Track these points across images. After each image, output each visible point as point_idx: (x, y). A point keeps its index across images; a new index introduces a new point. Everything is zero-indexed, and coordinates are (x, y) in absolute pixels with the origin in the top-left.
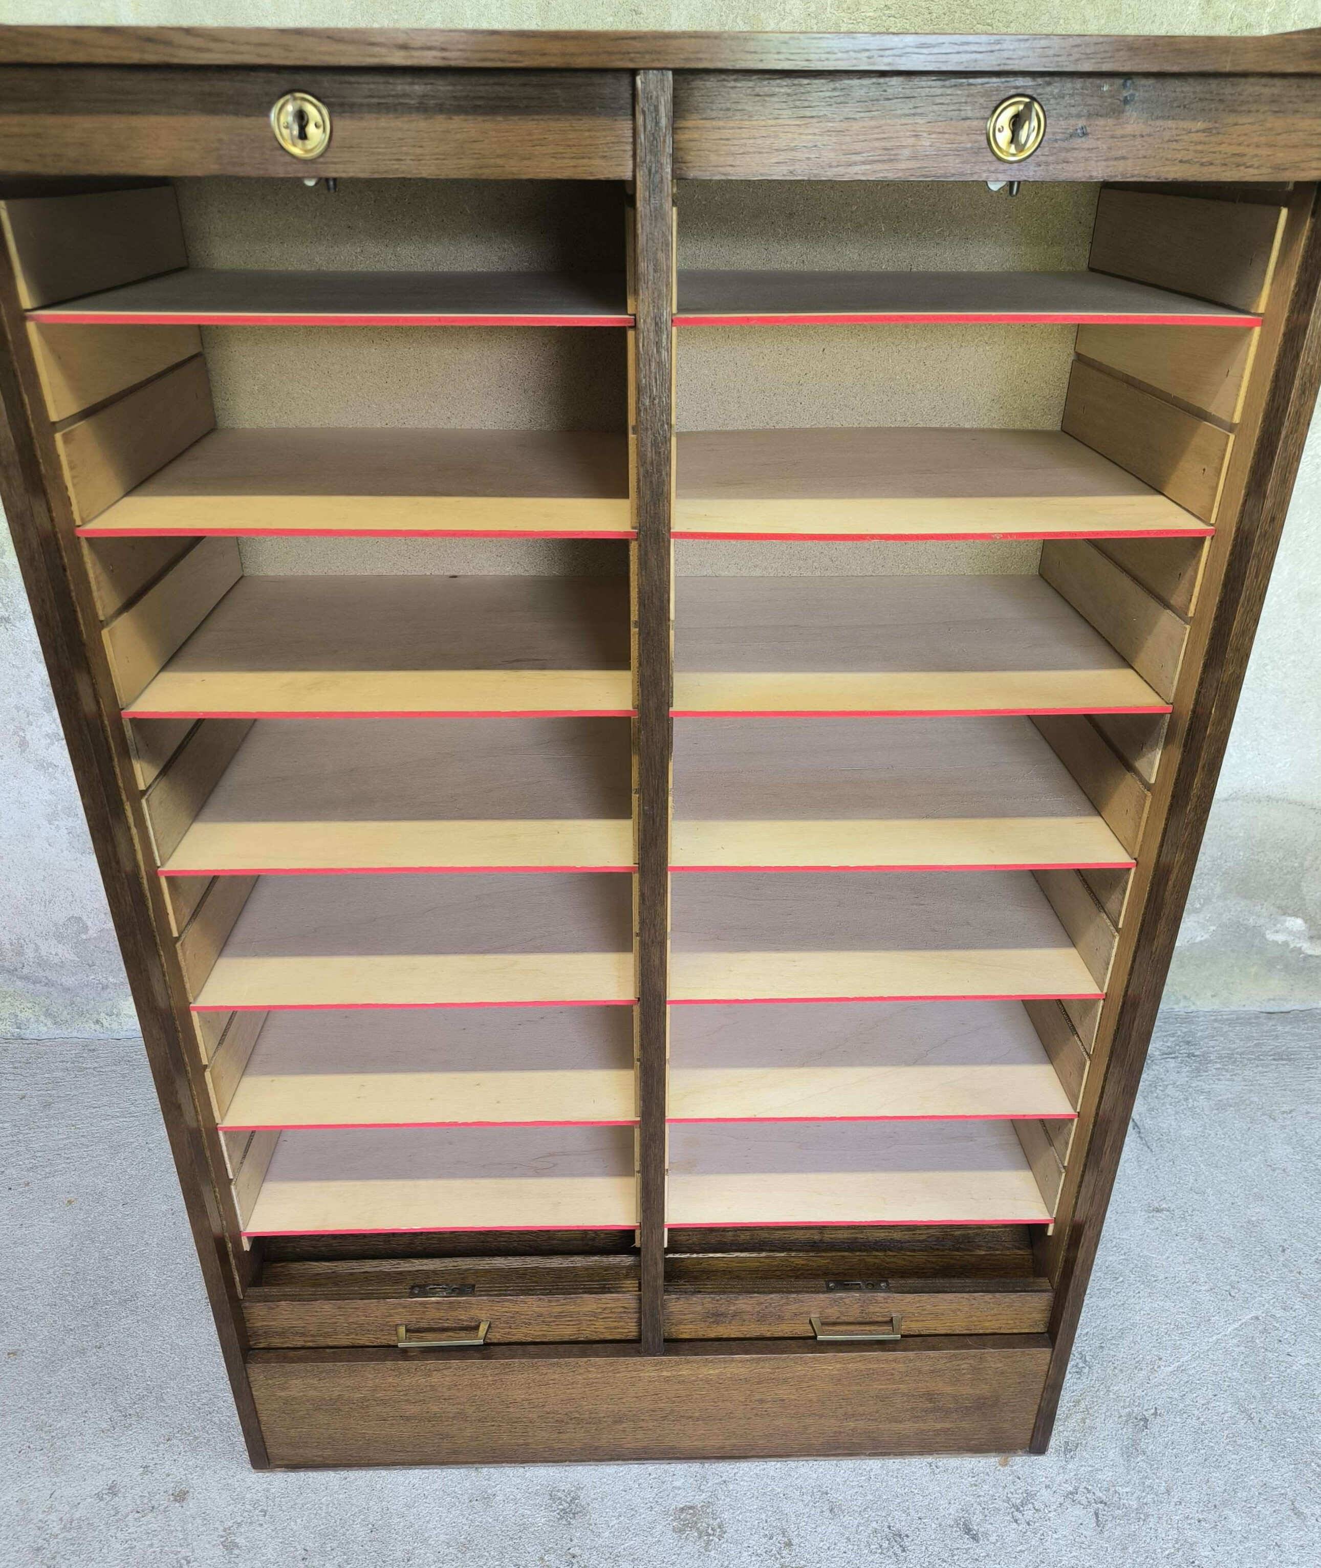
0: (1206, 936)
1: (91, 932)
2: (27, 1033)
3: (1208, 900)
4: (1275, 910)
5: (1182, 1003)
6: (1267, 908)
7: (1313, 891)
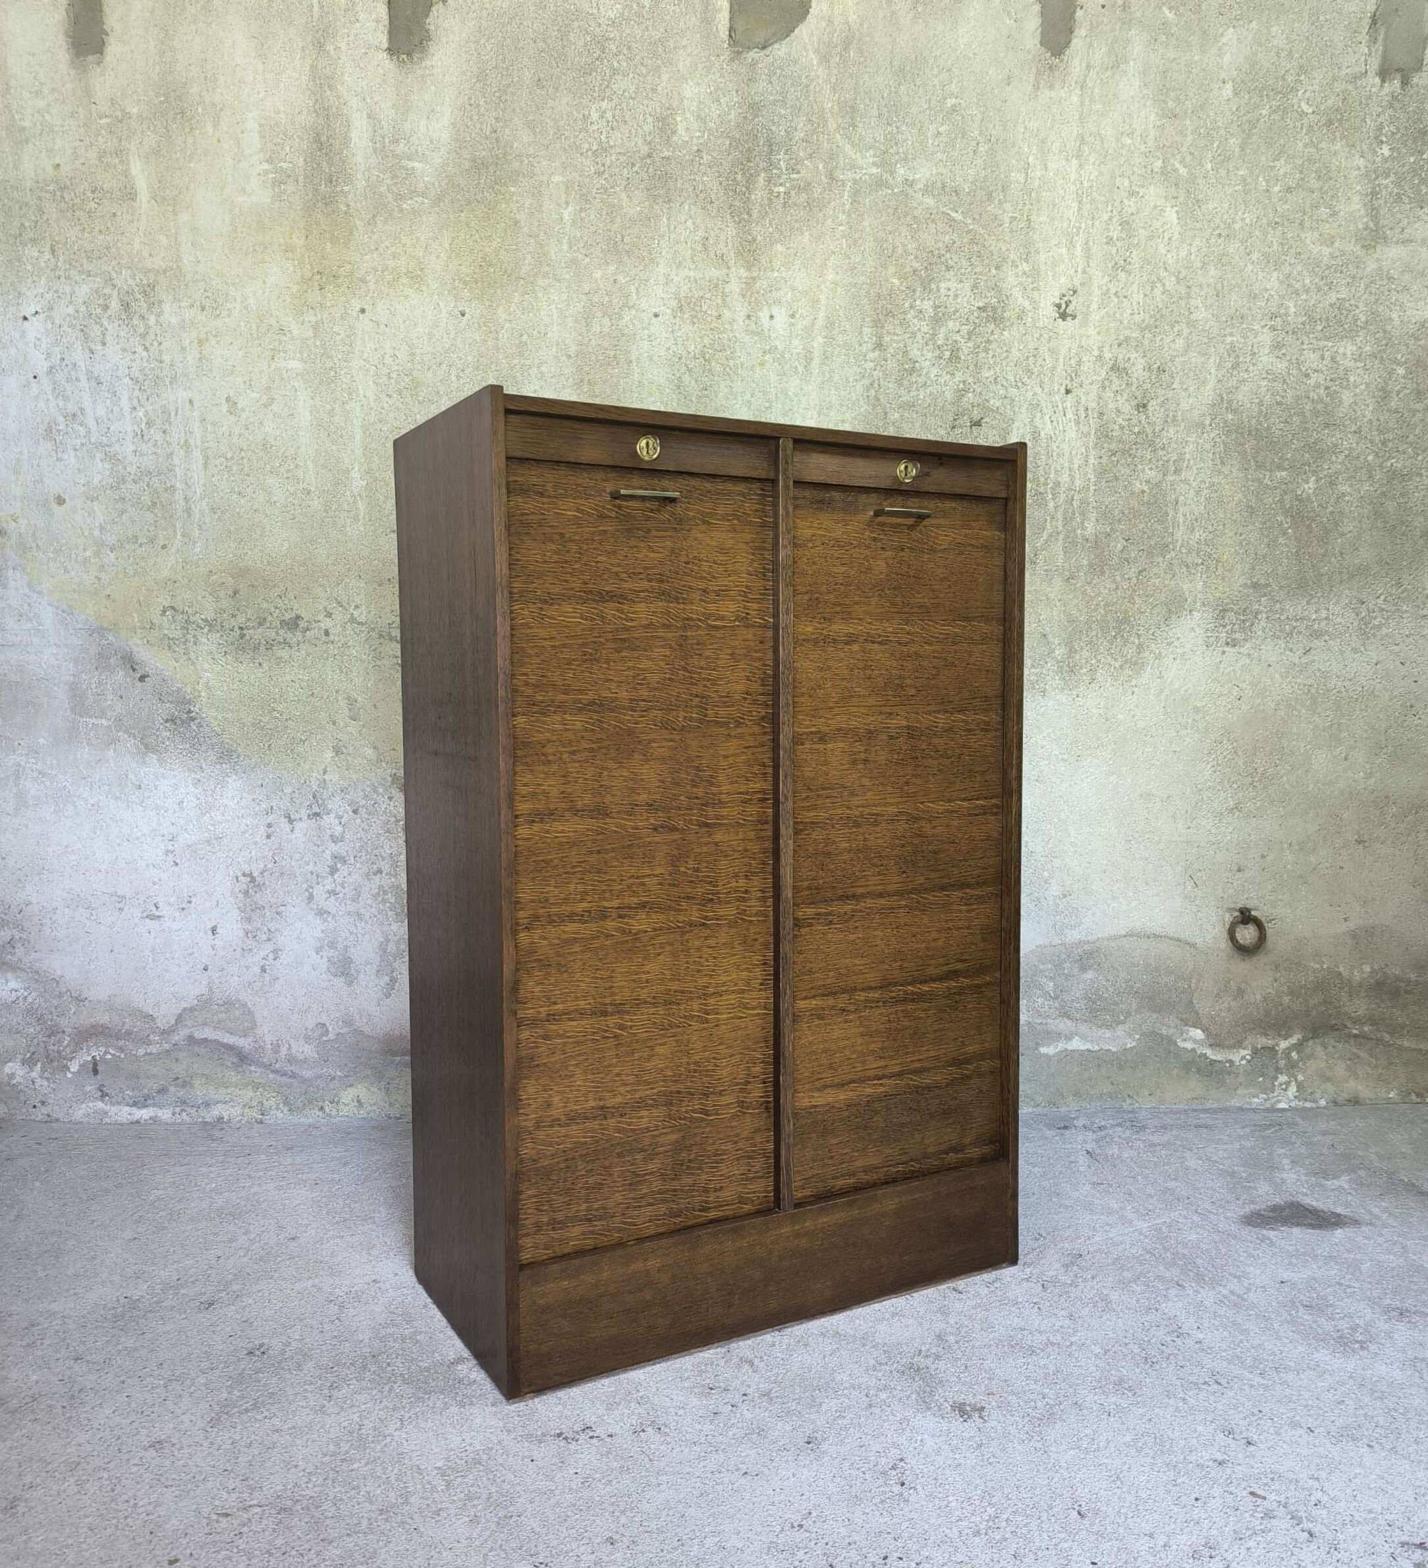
0: (1134, 1044)
1: (330, 1035)
2: (267, 1119)
3: (1128, 1014)
4: (1179, 1022)
5: (1129, 1101)
6: (1172, 1020)
7: (1204, 1006)
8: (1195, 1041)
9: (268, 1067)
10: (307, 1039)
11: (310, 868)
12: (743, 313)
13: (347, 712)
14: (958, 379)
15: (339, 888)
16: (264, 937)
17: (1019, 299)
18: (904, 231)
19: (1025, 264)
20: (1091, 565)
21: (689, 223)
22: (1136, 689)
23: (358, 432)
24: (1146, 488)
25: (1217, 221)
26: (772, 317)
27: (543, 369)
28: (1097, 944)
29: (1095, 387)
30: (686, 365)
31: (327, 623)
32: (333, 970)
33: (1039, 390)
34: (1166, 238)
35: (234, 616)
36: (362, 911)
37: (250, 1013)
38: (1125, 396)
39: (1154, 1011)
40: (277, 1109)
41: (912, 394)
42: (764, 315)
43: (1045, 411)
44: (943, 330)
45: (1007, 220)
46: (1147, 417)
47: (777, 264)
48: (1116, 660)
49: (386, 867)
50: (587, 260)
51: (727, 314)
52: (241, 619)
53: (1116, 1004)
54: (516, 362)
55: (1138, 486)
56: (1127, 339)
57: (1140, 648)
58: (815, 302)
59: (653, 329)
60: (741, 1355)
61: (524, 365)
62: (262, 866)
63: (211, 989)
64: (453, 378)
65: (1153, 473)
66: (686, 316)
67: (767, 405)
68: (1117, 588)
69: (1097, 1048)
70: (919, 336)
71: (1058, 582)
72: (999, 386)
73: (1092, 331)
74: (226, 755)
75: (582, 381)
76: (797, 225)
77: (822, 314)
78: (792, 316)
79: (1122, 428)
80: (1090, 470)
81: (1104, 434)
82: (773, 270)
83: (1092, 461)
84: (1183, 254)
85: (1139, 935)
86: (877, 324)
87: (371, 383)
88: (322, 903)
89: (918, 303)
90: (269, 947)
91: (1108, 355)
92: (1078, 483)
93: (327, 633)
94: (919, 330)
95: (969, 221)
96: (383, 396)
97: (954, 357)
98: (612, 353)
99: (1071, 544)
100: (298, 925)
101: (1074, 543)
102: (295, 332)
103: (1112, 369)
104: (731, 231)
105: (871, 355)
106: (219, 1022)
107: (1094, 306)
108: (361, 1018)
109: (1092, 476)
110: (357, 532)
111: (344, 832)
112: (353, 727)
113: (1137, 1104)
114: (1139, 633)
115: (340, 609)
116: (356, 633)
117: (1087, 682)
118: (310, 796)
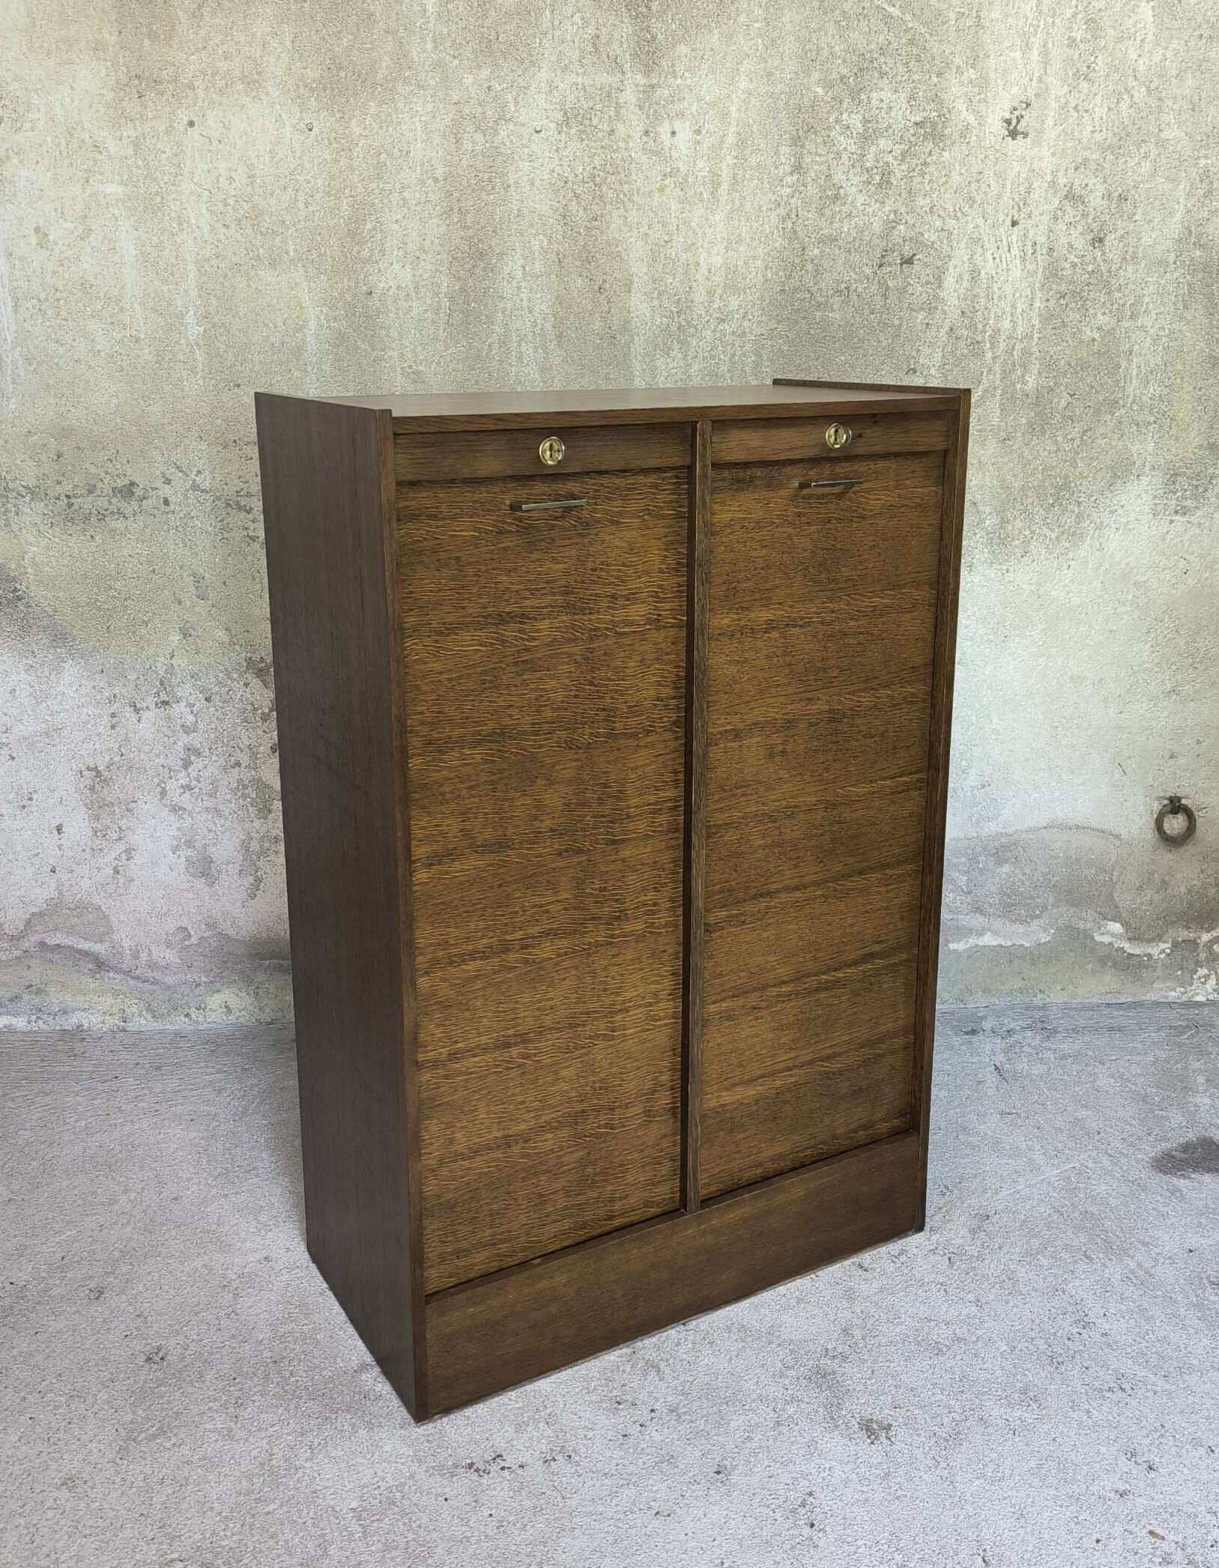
0: (1048, 938)
1: (192, 939)
2: (130, 1026)
3: (1045, 908)
4: (1096, 916)
5: (1039, 996)
6: (1091, 914)
7: (1125, 899)
8: (1113, 935)
10: (169, 945)
11: (161, 760)
12: (640, 129)
13: (193, 589)
14: (887, 208)
15: (194, 783)
16: (115, 836)
17: (963, 113)
18: (831, 28)
19: (971, 71)
20: (1030, 424)
21: (577, 18)
22: (1072, 563)
23: (191, 267)
24: (1097, 336)
25: (1199, 19)
26: (674, 133)
27: (405, 194)
28: (1015, 836)
29: (1045, 218)
30: (573, 191)
31: (166, 491)
32: (192, 870)
33: (980, 221)
34: (1139, 39)
35: (59, 483)
36: (221, 807)
37: (106, 917)
38: (1080, 229)
39: (1072, 905)
40: (140, 1015)
41: (835, 225)
42: (664, 129)
43: (987, 246)
44: (873, 149)
45: (953, 16)
46: (1104, 254)
47: (680, 68)
48: (1052, 530)
49: (245, 760)
50: (456, 62)
51: (621, 129)
52: (67, 487)
53: (1031, 897)
54: (374, 185)
55: (1088, 333)
56: (1086, 160)
57: (1080, 517)
58: (724, 115)
59: (534, 147)
60: (647, 1357)
61: (383, 189)
62: (107, 759)
63: (60, 892)
64: (301, 206)
65: (1107, 318)
66: (573, 131)
67: (666, 238)
69: (1009, 943)
70: (845, 156)
72: (935, 217)
73: (1045, 152)
74: (60, 638)
75: (451, 210)
76: (705, 21)
77: (733, 129)
78: (698, 132)
79: (1074, 265)
80: (1034, 315)
81: (1053, 273)
82: (675, 77)
83: (1037, 304)
84: (1157, 58)
85: (1060, 827)
86: (796, 141)
87: (204, 211)
88: (176, 799)
89: (845, 116)
90: (121, 847)
91: (1062, 181)
92: (1020, 330)
93: (166, 502)
94: (845, 149)
95: (908, 17)
96: (219, 226)
97: (885, 182)
98: (486, 176)
99: (1008, 402)
100: (152, 822)
101: (1013, 399)
102: (113, 150)
103: (1066, 197)
104: (627, 28)
105: (789, 179)
106: (72, 927)
107: (1050, 122)
108: (225, 921)
109: (1037, 322)
110: (196, 387)
111: (197, 722)
112: (201, 607)
113: (1048, 1000)
114: (1080, 500)
115: (180, 474)
116: (199, 502)
117: (1019, 555)
118: (158, 684)
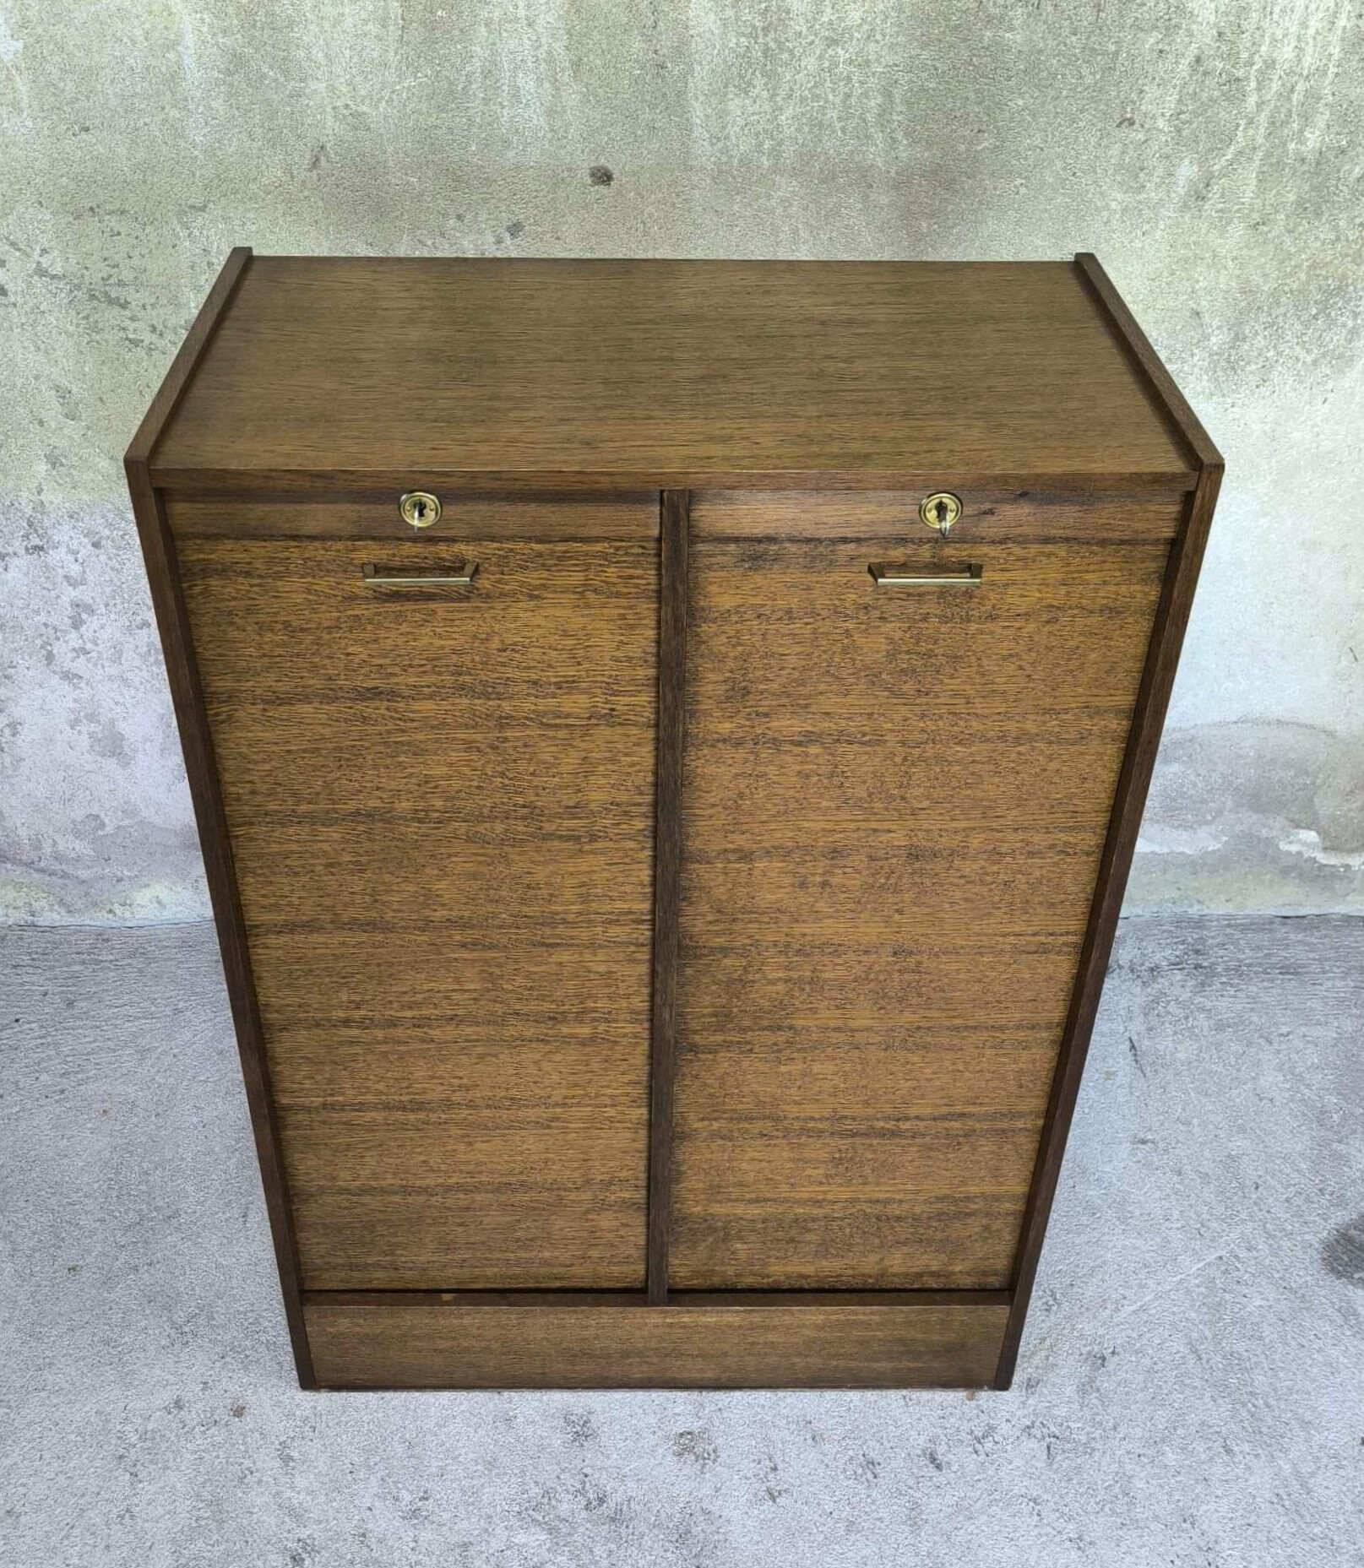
0: (1220, 846)
1: (108, 829)
2: (41, 921)
3: (1220, 812)
4: (1287, 823)
5: (1196, 907)
6: (1280, 822)
7: (1326, 806)
8: (1305, 844)
9: (29, 865)
10: (78, 834)
11: (42, 618)
13: (56, 405)
15: (89, 646)
20: (1300, 203)
22: (1330, 395)
28: (1192, 732)
32: (97, 748)
36: (129, 675)
39: (1257, 811)
40: (51, 910)
48: (1310, 351)
53: (1205, 802)
68: (1338, 239)
69: (1166, 850)
71: (1237, 231)
80: (1334, 38)
83: (1342, 22)
85: (1255, 722)
88: (67, 665)
92: (1307, 61)
99: (1273, 169)
100: (39, 692)
101: (1279, 165)
108: (147, 807)
109: (1338, 50)
110: (22, 130)
111: (84, 572)
112: (72, 429)
113: (1206, 911)
114: (1358, 310)
115: (18, 254)
116: (50, 292)
117: (1254, 384)
118: (25, 525)
